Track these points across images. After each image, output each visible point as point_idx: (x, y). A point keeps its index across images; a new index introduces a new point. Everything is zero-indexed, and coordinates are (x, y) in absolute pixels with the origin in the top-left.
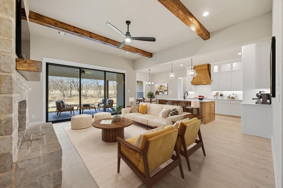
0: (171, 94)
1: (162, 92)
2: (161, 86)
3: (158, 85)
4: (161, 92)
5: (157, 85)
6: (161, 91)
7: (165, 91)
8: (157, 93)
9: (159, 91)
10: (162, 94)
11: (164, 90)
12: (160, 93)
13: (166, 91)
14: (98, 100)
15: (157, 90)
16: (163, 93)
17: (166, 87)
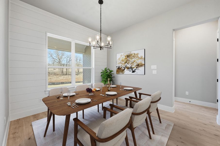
0: (155, 72)
1: (131, 68)
2: (128, 56)
3: (122, 54)
4: (128, 68)
5: (120, 54)
6: (129, 66)
7: (138, 66)
8: (120, 70)
9: (123, 66)
10: (131, 73)
11: (135, 64)
12: (126, 72)
13: (142, 66)
14: (59, 77)
15: (120, 65)
16: (133, 72)
17: (141, 58)
